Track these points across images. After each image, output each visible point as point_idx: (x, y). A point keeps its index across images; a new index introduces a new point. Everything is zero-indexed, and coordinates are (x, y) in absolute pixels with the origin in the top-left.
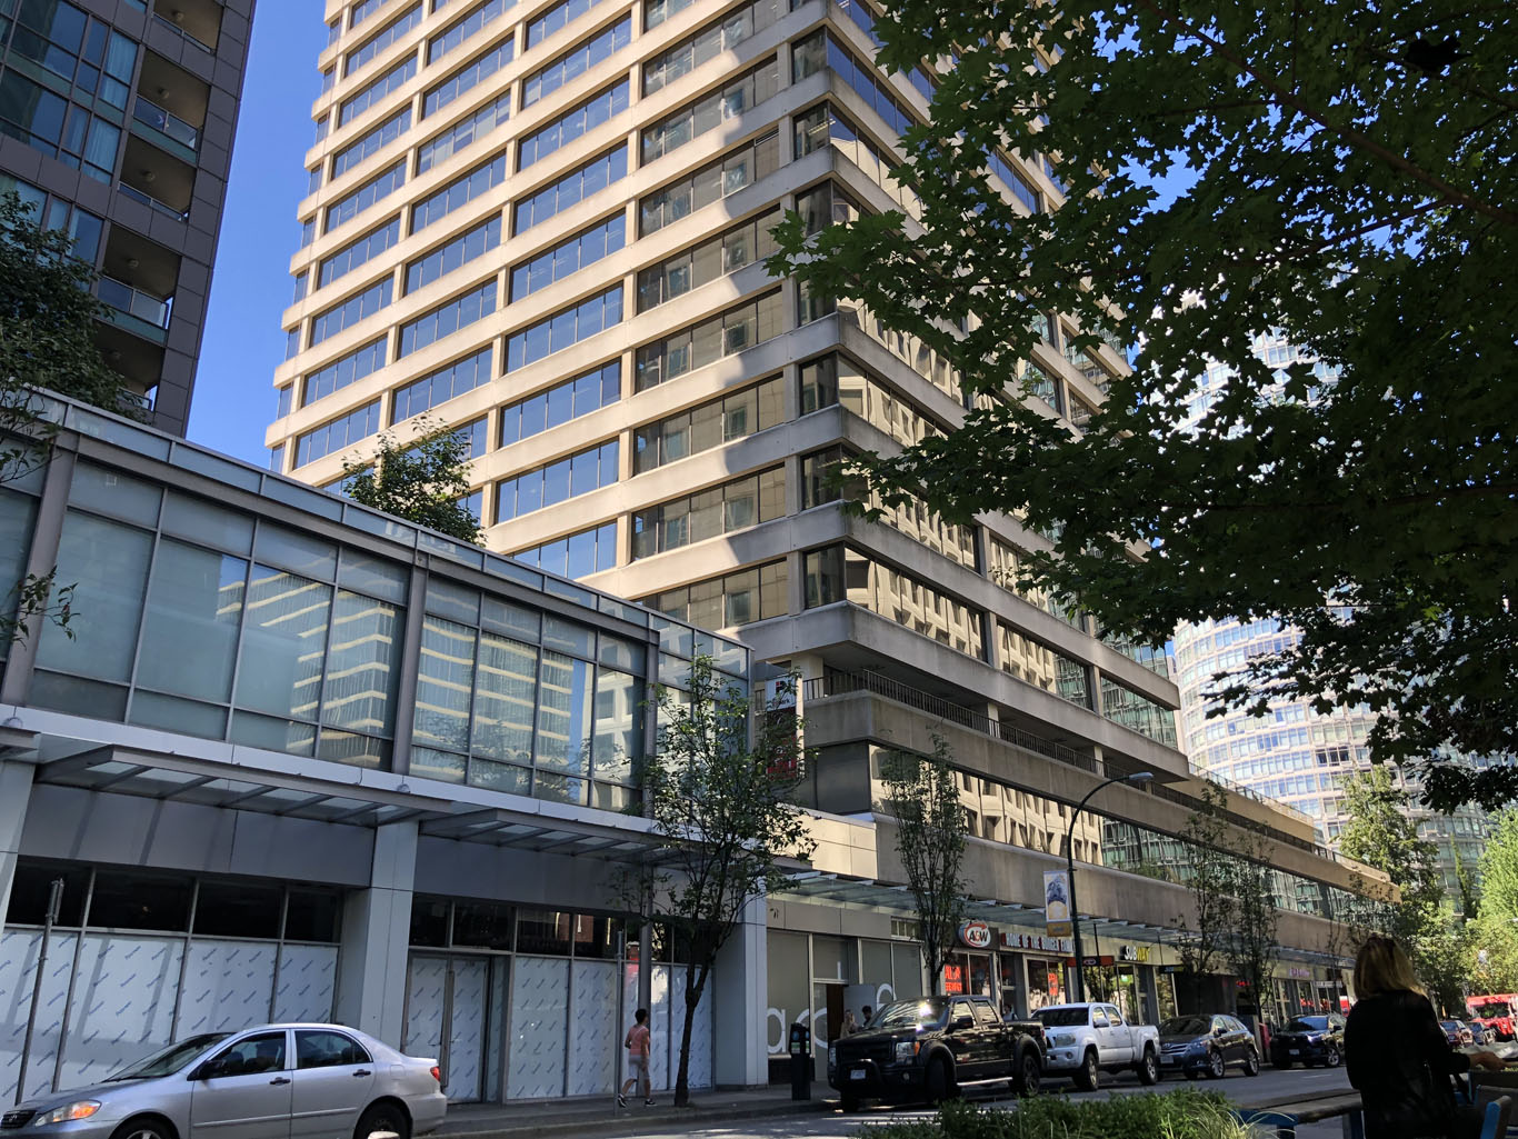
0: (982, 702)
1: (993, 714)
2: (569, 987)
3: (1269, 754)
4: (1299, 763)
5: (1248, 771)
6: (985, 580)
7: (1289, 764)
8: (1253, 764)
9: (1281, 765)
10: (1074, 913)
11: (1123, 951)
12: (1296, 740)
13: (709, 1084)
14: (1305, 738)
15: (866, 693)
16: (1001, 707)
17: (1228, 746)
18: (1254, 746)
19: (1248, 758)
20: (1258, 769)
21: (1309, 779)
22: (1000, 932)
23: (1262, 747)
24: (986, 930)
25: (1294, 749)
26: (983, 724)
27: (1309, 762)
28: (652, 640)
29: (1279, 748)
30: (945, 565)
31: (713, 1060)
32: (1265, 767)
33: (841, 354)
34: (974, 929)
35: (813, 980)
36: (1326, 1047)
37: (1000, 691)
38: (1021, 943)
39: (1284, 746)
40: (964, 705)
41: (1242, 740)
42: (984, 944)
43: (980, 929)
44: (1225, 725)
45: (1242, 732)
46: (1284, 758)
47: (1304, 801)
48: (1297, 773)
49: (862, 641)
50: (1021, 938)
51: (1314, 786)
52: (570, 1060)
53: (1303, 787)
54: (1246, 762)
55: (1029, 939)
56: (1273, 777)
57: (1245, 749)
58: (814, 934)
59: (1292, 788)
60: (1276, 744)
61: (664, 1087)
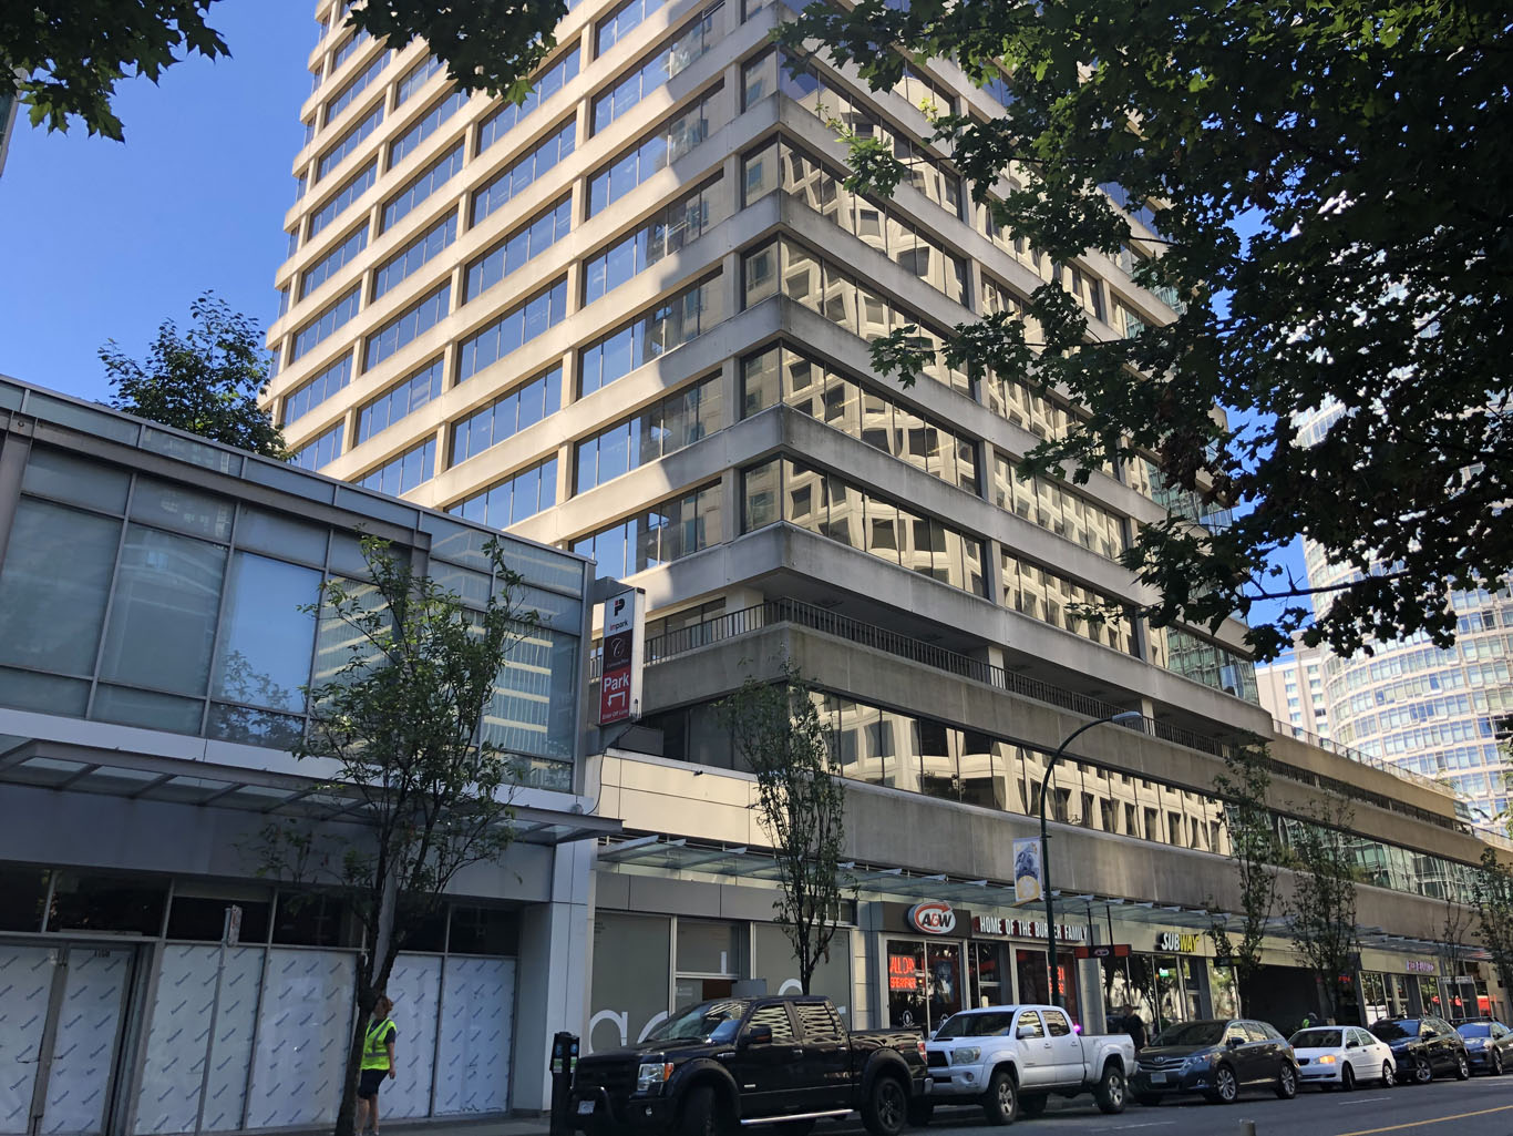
0: (982, 645)
1: (996, 660)
2: (261, 984)
3: (1424, 725)
4: (1459, 734)
5: (1401, 745)
6: (986, 503)
7: (1448, 736)
8: (1406, 736)
9: (1438, 737)
10: (1047, 888)
11: (1161, 939)
12: (1454, 708)
13: (504, 1109)
14: (1465, 706)
15: (786, 624)
16: (1007, 652)
17: (1376, 718)
18: (1407, 717)
19: (1399, 730)
20: (1411, 742)
21: (1471, 751)
22: (973, 915)
23: (1415, 717)
24: (948, 913)
25: (1453, 719)
26: (983, 672)
27: (1471, 733)
28: (418, 542)
29: (1436, 718)
30: (927, 483)
31: (511, 1077)
32: (1420, 740)
33: (783, 235)
34: (931, 912)
35: (674, 974)
36: (1413, 1059)
37: (1004, 631)
38: (1003, 928)
39: (1441, 715)
40: (963, 651)
41: (1393, 710)
42: (944, 930)
43: (939, 912)
44: (1372, 694)
45: (1393, 701)
46: (1442, 728)
47: (1467, 775)
48: (1458, 746)
49: (801, 568)
50: (1003, 923)
51: (1477, 759)
52: (255, 1080)
53: (1465, 761)
54: (1398, 735)
55: (1016, 924)
56: (1429, 751)
57: (1396, 720)
58: (679, 916)
59: (1452, 762)
60: (1431, 713)
61: (424, 1112)
